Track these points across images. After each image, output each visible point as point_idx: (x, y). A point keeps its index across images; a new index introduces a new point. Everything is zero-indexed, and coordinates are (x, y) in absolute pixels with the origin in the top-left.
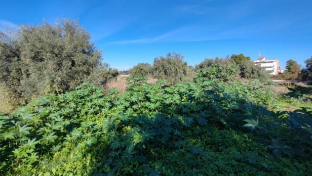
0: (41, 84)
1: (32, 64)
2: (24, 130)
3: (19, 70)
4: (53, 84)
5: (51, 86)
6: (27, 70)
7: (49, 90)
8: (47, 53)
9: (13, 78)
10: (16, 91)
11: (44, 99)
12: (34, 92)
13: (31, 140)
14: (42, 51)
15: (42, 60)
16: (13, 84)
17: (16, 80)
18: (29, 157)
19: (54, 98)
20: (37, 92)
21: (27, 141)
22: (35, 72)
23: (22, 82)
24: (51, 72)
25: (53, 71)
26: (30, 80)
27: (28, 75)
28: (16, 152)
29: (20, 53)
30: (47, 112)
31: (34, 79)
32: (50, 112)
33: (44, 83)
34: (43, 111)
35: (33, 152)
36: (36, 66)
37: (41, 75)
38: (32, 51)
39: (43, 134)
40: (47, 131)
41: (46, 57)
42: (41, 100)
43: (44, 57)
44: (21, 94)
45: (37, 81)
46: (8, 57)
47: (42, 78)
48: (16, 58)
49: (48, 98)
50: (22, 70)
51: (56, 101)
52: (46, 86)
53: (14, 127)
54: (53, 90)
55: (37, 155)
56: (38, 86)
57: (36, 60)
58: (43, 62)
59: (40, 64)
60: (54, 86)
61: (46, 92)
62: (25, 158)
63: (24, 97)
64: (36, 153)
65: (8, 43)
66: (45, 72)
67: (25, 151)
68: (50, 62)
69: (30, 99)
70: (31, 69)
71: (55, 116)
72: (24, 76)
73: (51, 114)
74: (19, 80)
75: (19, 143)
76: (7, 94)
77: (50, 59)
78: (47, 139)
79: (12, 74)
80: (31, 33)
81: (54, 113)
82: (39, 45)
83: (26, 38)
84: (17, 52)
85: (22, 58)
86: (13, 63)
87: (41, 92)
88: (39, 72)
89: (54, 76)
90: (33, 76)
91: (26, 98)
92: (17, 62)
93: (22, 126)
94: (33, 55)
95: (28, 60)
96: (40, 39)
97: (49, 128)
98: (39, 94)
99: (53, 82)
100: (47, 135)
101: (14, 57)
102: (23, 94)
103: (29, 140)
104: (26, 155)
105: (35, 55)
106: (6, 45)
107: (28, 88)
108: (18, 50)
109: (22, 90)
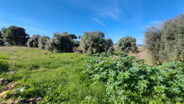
0: (171, 54)
1: (167, 42)
2: (160, 78)
3: (159, 45)
4: (180, 55)
5: (177, 56)
6: (163, 46)
7: (176, 58)
8: (178, 34)
9: (156, 49)
10: (156, 56)
11: (173, 64)
12: (165, 58)
13: (163, 85)
14: (175, 33)
15: (174, 39)
16: (155, 53)
17: (157, 51)
18: (161, 94)
19: (180, 64)
20: (167, 59)
21: (161, 85)
22: (168, 47)
23: (160, 52)
24: (179, 47)
25: (181, 46)
26: (164, 51)
27: (163, 48)
28: (155, 88)
29: (161, 36)
30: (174, 72)
31: (166, 51)
32: (176, 73)
33: (173, 54)
34: (172, 71)
35: (164, 93)
36: (169, 43)
37: (171, 48)
38: (168, 34)
39: (171, 85)
40: (174, 84)
41: (177, 37)
42: (170, 64)
43: (176, 37)
44: (158, 58)
45: (168, 52)
46: (155, 39)
47: (172, 50)
48: (159, 39)
49: (176, 64)
50: (161, 45)
51: (181, 67)
52: (174, 56)
53: (155, 75)
54: (178, 59)
55: (165, 96)
56: (168, 55)
57: (170, 39)
58: (174, 40)
59: (172, 42)
60: (180, 56)
61: (173, 59)
62: (159, 93)
63: (159, 60)
64: (165, 95)
65: (156, 31)
66: (175, 47)
67: (159, 90)
68: (179, 40)
69: (163, 62)
70: (166, 45)
71: (180, 77)
72: (161, 49)
73: (177, 75)
74: (158, 51)
75: (156, 84)
76: (152, 57)
77: (180, 38)
78: (174, 89)
79: (155, 48)
80: (169, 23)
81: (179, 74)
82: (173, 30)
83: (166, 27)
84: (160, 36)
85: (162, 39)
86: (157, 42)
87: (170, 59)
88: (171, 47)
89: (181, 49)
90: (166, 49)
91: (160, 61)
92: (158, 41)
93: (159, 76)
94: (168, 36)
95: (165, 40)
96: (175, 26)
97: (175, 83)
98: (168, 60)
99: (180, 53)
100: (174, 87)
101: (158, 38)
102: (159, 58)
103: (162, 85)
104: (160, 93)
105: (170, 36)
106: (155, 33)
107: (163, 56)
108: (160, 35)
109: (159, 56)
